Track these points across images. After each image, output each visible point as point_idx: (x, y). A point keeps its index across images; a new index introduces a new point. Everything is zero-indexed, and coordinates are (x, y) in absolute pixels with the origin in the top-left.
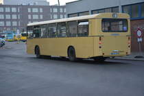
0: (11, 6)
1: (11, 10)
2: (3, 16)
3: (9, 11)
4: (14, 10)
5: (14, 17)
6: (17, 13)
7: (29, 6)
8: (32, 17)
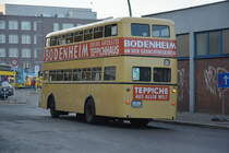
0: (19, 19)
1: (20, 26)
2: (3, 37)
3: (16, 28)
4: (26, 25)
7: (55, 19)
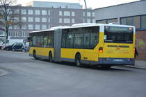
0: (41, 9)
3: (39, 14)
4: (44, 12)
5: (44, 20)
6: (47, 16)
7: (60, 9)
8: (63, 21)
